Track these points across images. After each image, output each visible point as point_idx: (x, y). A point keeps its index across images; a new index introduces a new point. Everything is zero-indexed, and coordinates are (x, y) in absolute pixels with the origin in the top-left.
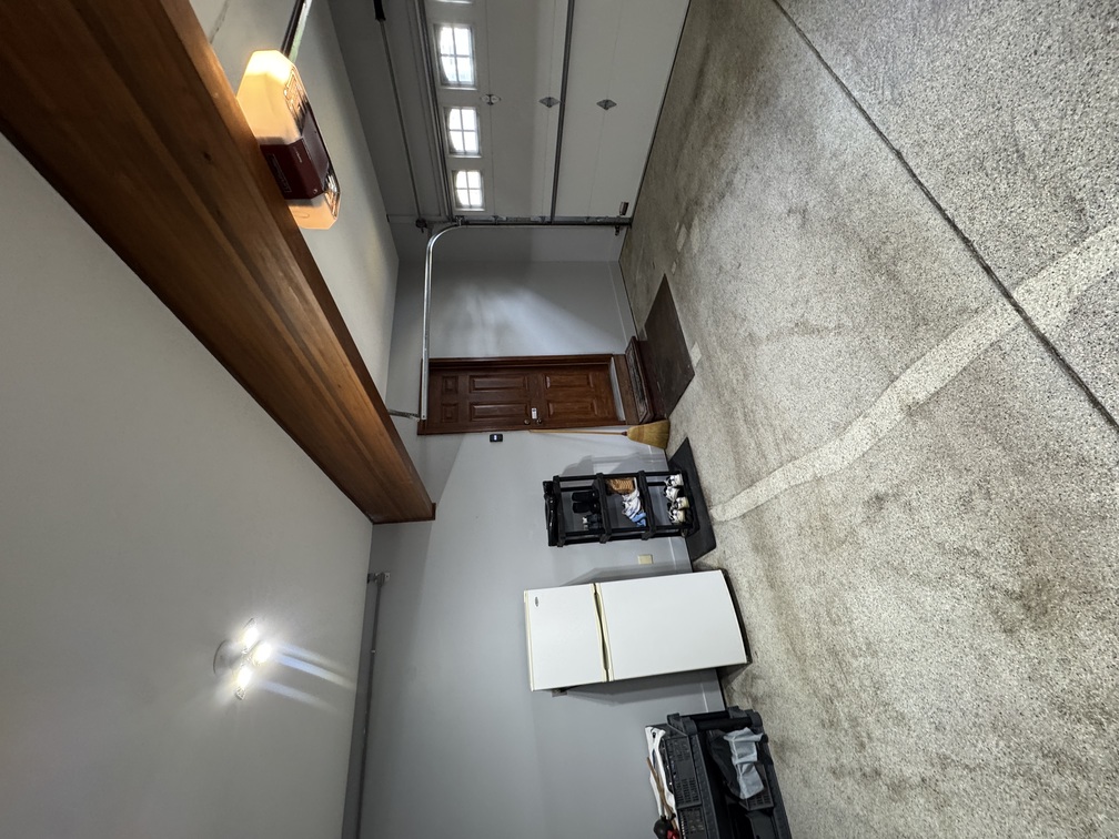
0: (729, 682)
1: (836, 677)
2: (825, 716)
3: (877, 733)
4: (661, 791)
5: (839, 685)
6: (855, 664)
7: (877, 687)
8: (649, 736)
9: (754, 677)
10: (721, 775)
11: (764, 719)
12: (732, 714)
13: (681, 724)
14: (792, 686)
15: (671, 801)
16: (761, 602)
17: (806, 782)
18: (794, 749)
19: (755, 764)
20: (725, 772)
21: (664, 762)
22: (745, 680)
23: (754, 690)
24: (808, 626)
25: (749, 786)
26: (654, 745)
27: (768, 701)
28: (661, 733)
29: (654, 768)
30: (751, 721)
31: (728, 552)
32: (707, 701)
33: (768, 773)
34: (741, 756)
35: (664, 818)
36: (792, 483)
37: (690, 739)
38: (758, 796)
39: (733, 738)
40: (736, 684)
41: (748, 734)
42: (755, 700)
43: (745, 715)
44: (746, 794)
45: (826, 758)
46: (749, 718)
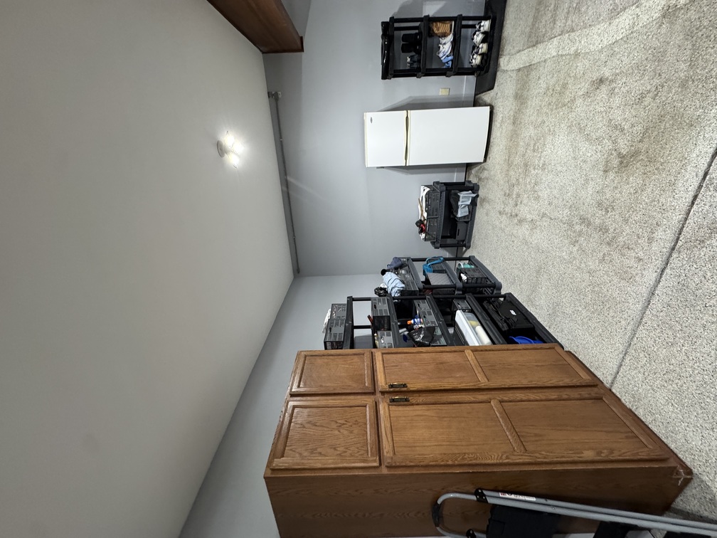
0: (471, 169)
1: (521, 176)
2: (507, 192)
3: (525, 202)
4: (422, 211)
5: (521, 180)
6: (533, 172)
7: (536, 184)
8: (422, 190)
9: (484, 169)
10: (451, 207)
11: (481, 188)
12: (467, 184)
13: (438, 187)
14: (500, 177)
15: (425, 215)
16: (504, 131)
17: (487, 214)
18: (488, 202)
19: (468, 205)
20: (454, 206)
21: (426, 201)
22: (479, 169)
23: (481, 175)
24: (521, 149)
25: (462, 212)
26: (423, 194)
27: (486, 181)
28: (428, 189)
29: (420, 202)
30: (474, 189)
31: (499, 94)
32: (456, 177)
33: (473, 209)
34: (462, 202)
35: (421, 220)
36: (560, 53)
37: (441, 193)
38: (464, 217)
39: (462, 194)
40: (473, 171)
41: (470, 194)
42: (480, 179)
43: (472, 185)
44: (459, 215)
45: (500, 207)
46: (473, 187)
